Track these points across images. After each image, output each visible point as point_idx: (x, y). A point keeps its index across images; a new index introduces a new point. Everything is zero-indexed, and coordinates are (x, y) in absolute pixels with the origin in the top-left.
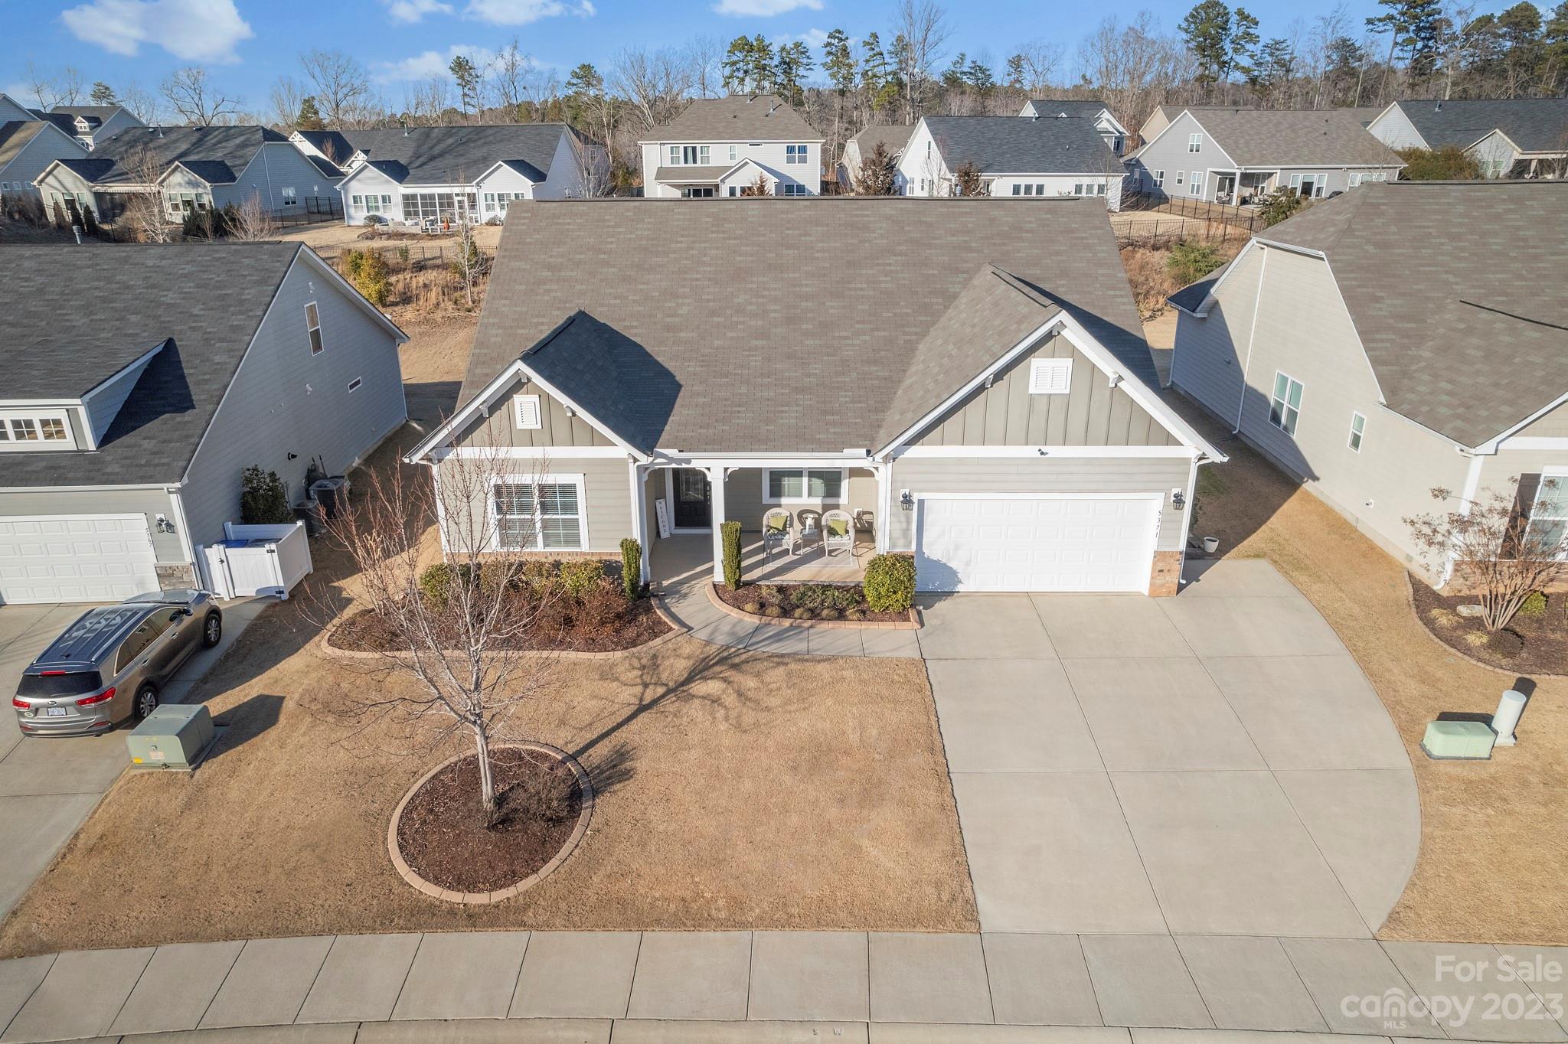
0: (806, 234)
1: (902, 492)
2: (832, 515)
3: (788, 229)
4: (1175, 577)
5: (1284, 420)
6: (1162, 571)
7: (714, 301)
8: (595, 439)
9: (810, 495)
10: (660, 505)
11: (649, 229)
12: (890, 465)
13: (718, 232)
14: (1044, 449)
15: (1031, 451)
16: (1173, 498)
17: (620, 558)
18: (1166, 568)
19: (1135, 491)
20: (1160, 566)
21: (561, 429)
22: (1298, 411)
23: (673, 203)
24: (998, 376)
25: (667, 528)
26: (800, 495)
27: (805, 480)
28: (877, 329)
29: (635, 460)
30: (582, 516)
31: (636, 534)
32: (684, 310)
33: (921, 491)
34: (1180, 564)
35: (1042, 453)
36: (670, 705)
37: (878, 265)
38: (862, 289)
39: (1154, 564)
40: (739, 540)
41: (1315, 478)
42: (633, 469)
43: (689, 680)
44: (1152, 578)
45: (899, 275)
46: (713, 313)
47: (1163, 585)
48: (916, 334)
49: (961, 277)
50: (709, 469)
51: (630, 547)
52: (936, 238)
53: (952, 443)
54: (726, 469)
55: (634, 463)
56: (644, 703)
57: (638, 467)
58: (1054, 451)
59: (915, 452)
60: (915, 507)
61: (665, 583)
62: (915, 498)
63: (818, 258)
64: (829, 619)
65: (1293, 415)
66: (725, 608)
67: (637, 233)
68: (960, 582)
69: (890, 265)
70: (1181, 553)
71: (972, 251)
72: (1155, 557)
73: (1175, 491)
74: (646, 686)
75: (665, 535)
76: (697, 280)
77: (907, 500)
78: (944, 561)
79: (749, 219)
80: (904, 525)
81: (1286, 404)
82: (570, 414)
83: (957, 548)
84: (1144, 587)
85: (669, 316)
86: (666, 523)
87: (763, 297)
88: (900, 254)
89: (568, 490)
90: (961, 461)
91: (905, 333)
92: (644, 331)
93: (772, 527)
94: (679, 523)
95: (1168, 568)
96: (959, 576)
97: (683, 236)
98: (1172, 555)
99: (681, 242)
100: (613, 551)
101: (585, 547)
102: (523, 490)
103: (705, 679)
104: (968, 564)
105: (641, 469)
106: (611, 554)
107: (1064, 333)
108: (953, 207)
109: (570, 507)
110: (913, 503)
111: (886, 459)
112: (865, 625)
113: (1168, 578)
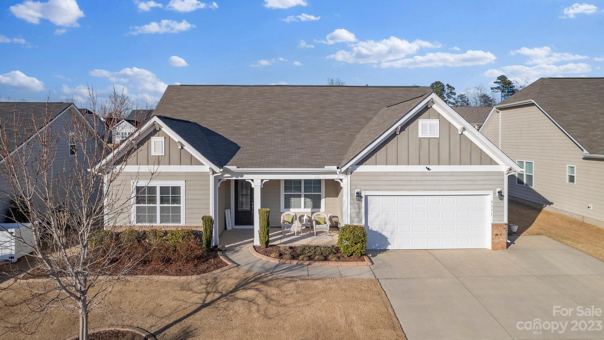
0: (301, 97)
1: (356, 191)
2: (317, 215)
3: (293, 95)
4: (504, 239)
5: (525, 181)
6: (497, 235)
7: (259, 119)
8: (193, 161)
9: (305, 207)
10: (227, 212)
11: (230, 95)
12: (349, 176)
13: (261, 96)
14: (428, 167)
15: (422, 168)
16: (497, 194)
17: (202, 229)
18: (499, 233)
19: (478, 190)
20: (496, 232)
21: (175, 156)
22: (533, 175)
23: (241, 87)
24: (403, 128)
25: (230, 225)
26: (300, 207)
27: (303, 199)
28: (336, 130)
29: (214, 172)
30: (182, 205)
31: (212, 214)
32: (244, 123)
33: (365, 190)
34: (506, 231)
35: (428, 169)
36: (222, 304)
37: (334, 108)
38: (327, 116)
39: (493, 231)
40: (268, 218)
41: (551, 204)
42: (212, 178)
43: (236, 289)
44: (492, 239)
45: (344, 111)
46: (258, 124)
47: (499, 243)
48: (354, 132)
49: (372, 112)
50: (252, 180)
51: (207, 221)
52: (358, 99)
53: (381, 164)
54: (262, 180)
55: (213, 174)
56: (206, 302)
57: (215, 176)
58: (435, 168)
59: (362, 169)
60: (363, 199)
61: (226, 246)
62: (363, 195)
63: (306, 105)
64: (319, 260)
65: (530, 178)
66: (259, 256)
67: (225, 96)
68: (389, 244)
69: (339, 108)
70: (506, 224)
71: (376, 103)
72: (492, 227)
73: (498, 190)
74: (208, 293)
75: (229, 228)
76: (251, 112)
77: (359, 195)
78: (380, 231)
79: (275, 92)
80: (357, 210)
81: (525, 174)
82: (180, 147)
83: (386, 224)
84: (488, 245)
85: (237, 125)
86: (230, 221)
87: (282, 118)
88: (344, 104)
89: (176, 190)
90: (386, 174)
91: (349, 132)
92: (224, 130)
93: (286, 221)
94: (236, 224)
95: (500, 233)
96: (389, 240)
97: (245, 97)
98: (501, 225)
99: (244, 99)
100: (198, 225)
101: (183, 223)
102: (152, 190)
103: (246, 289)
104: (392, 233)
105: (217, 179)
106: (197, 227)
107: (434, 106)
108: (365, 89)
109: (176, 200)
110: (362, 197)
111: (346, 172)
112: (340, 263)
113: (501, 239)
